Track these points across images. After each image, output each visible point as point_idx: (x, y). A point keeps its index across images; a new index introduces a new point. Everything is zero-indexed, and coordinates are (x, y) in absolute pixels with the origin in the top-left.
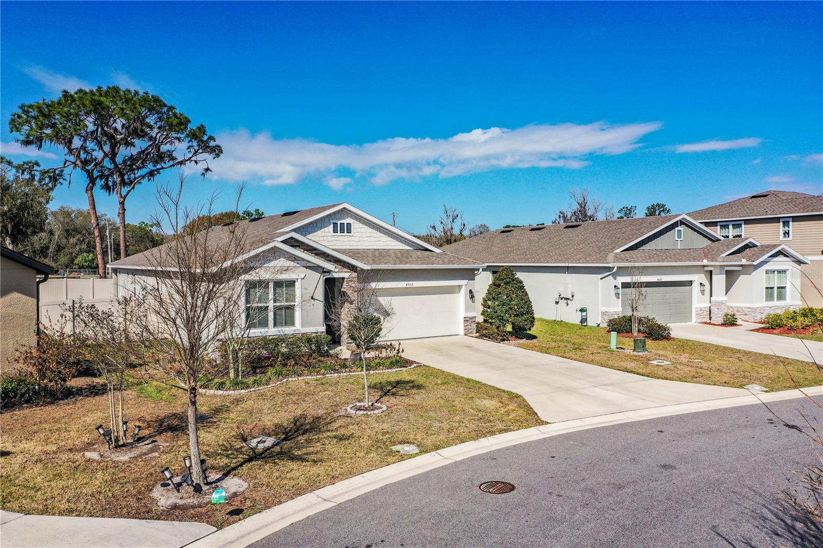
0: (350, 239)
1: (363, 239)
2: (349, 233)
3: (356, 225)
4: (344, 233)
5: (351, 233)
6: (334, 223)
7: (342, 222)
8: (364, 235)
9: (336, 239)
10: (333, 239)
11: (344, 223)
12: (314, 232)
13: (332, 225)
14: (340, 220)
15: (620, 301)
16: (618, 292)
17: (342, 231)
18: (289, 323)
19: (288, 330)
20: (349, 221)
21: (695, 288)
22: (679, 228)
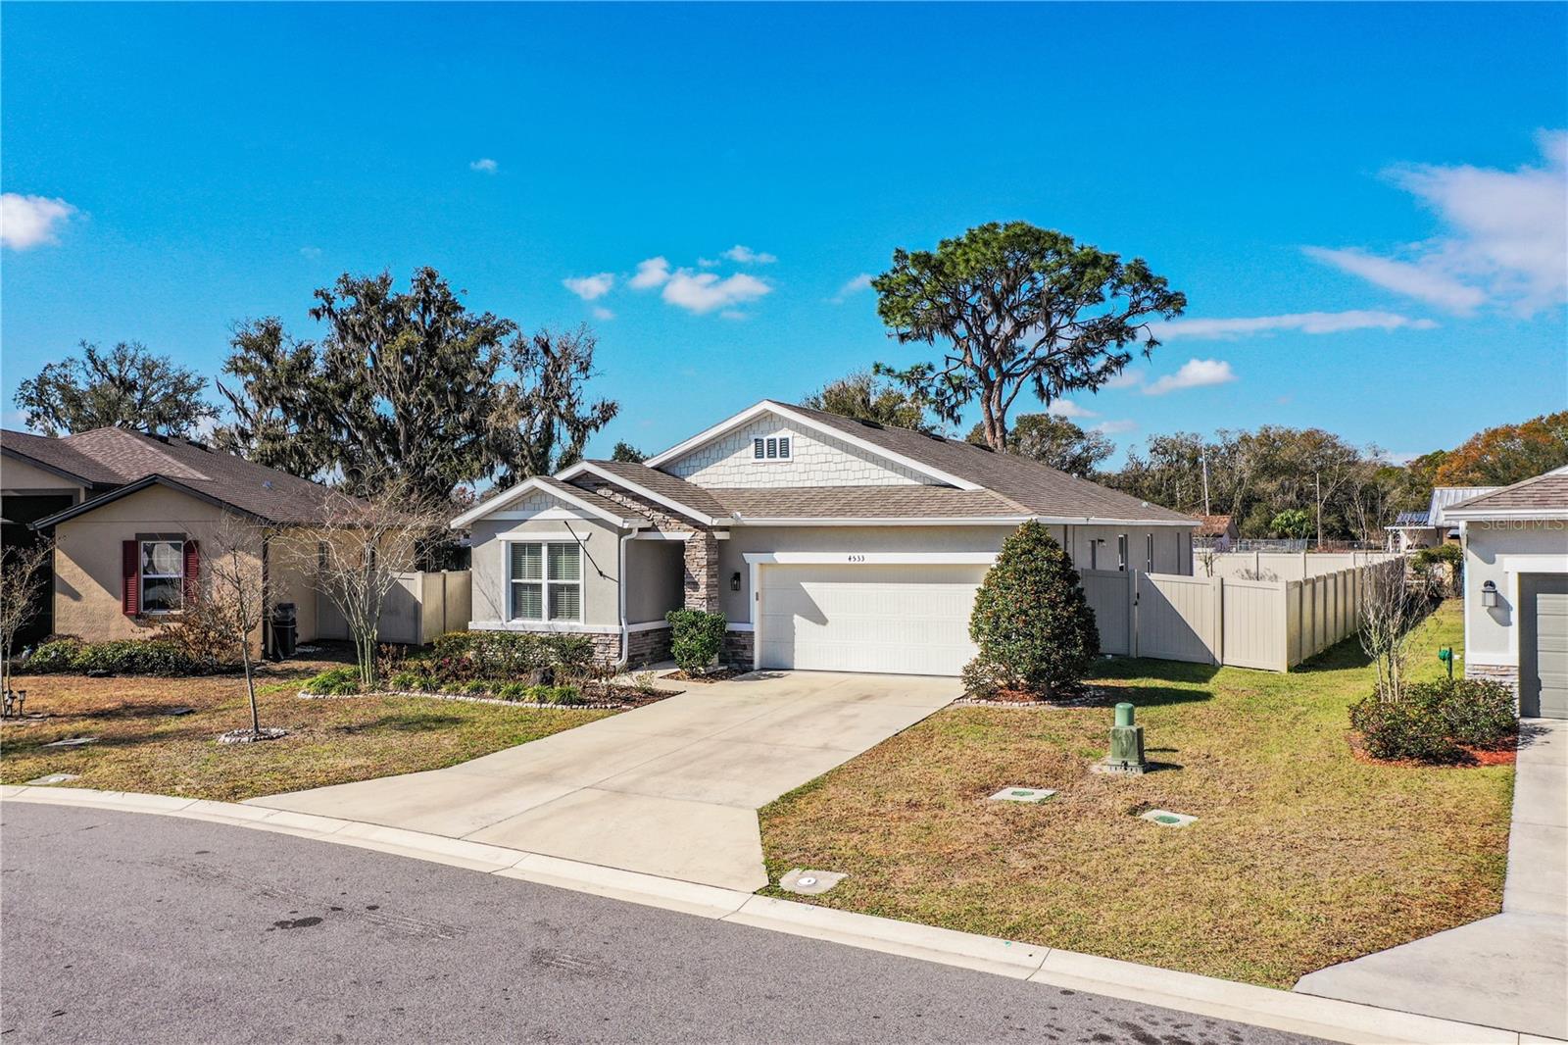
0: (787, 468)
1: (813, 467)
2: (784, 457)
3: (798, 442)
4: (775, 457)
5: (788, 456)
6: (756, 440)
7: (771, 437)
8: (815, 459)
9: (761, 469)
10: (754, 469)
11: (775, 440)
12: (721, 459)
13: (753, 445)
14: (769, 433)
15: (1514, 631)
16: (1500, 603)
17: (772, 454)
18: (573, 614)
19: (564, 626)
20: (785, 434)
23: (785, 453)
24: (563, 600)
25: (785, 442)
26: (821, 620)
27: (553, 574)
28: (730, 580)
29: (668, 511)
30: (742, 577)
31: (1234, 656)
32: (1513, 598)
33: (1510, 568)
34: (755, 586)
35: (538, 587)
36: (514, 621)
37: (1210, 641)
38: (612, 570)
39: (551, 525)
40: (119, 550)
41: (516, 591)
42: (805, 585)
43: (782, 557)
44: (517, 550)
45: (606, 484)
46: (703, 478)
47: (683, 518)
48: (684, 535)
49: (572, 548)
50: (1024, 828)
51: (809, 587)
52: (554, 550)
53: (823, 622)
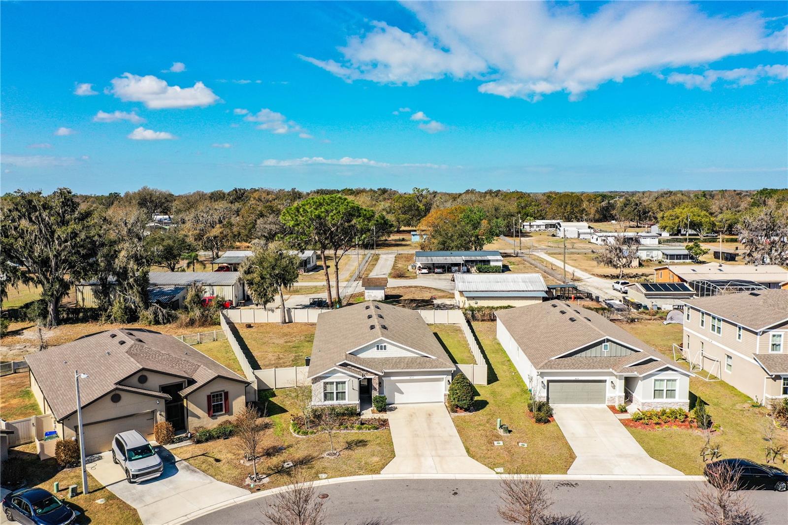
0: (385, 352)
1: (393, 352)
3: (389, 346)
8: (393, 350)
10: (377, 353)
11: (382, 346)
12: (367, 351)
13: (376, 347)
14: (381, 344)
15: (546, 390)
16: (544, 385)
17: (381, 349)
18: (343, 398)
19: (342, 402)
20: (385, 344)
21: (608, 384)
22: (606, 344)
23: (385, 349)
24: (341, 395)
25: (385, 346)
26: (402, 393)
27: (337, 390)
28: (379, 384)
29: (367, 371)
30: (382, 384)
31: (476, 383)
32: (546, 384)
33: (546, 379)
34: (386, 386)
35: (333, 393)
36: (325, 402)
38: (356, 388)
39: (338, 377)
40: (206, 399)
41: (325, 395)
42: (397, 384)
43: (392, 378)
44: (326, 384)
45: (350, 365)
46: (362, 356)
47: (372, 373)
48: (370, 376)
49: (343, 382)
51: (398, 384)
52: (338, 383)
53: (403, 393)
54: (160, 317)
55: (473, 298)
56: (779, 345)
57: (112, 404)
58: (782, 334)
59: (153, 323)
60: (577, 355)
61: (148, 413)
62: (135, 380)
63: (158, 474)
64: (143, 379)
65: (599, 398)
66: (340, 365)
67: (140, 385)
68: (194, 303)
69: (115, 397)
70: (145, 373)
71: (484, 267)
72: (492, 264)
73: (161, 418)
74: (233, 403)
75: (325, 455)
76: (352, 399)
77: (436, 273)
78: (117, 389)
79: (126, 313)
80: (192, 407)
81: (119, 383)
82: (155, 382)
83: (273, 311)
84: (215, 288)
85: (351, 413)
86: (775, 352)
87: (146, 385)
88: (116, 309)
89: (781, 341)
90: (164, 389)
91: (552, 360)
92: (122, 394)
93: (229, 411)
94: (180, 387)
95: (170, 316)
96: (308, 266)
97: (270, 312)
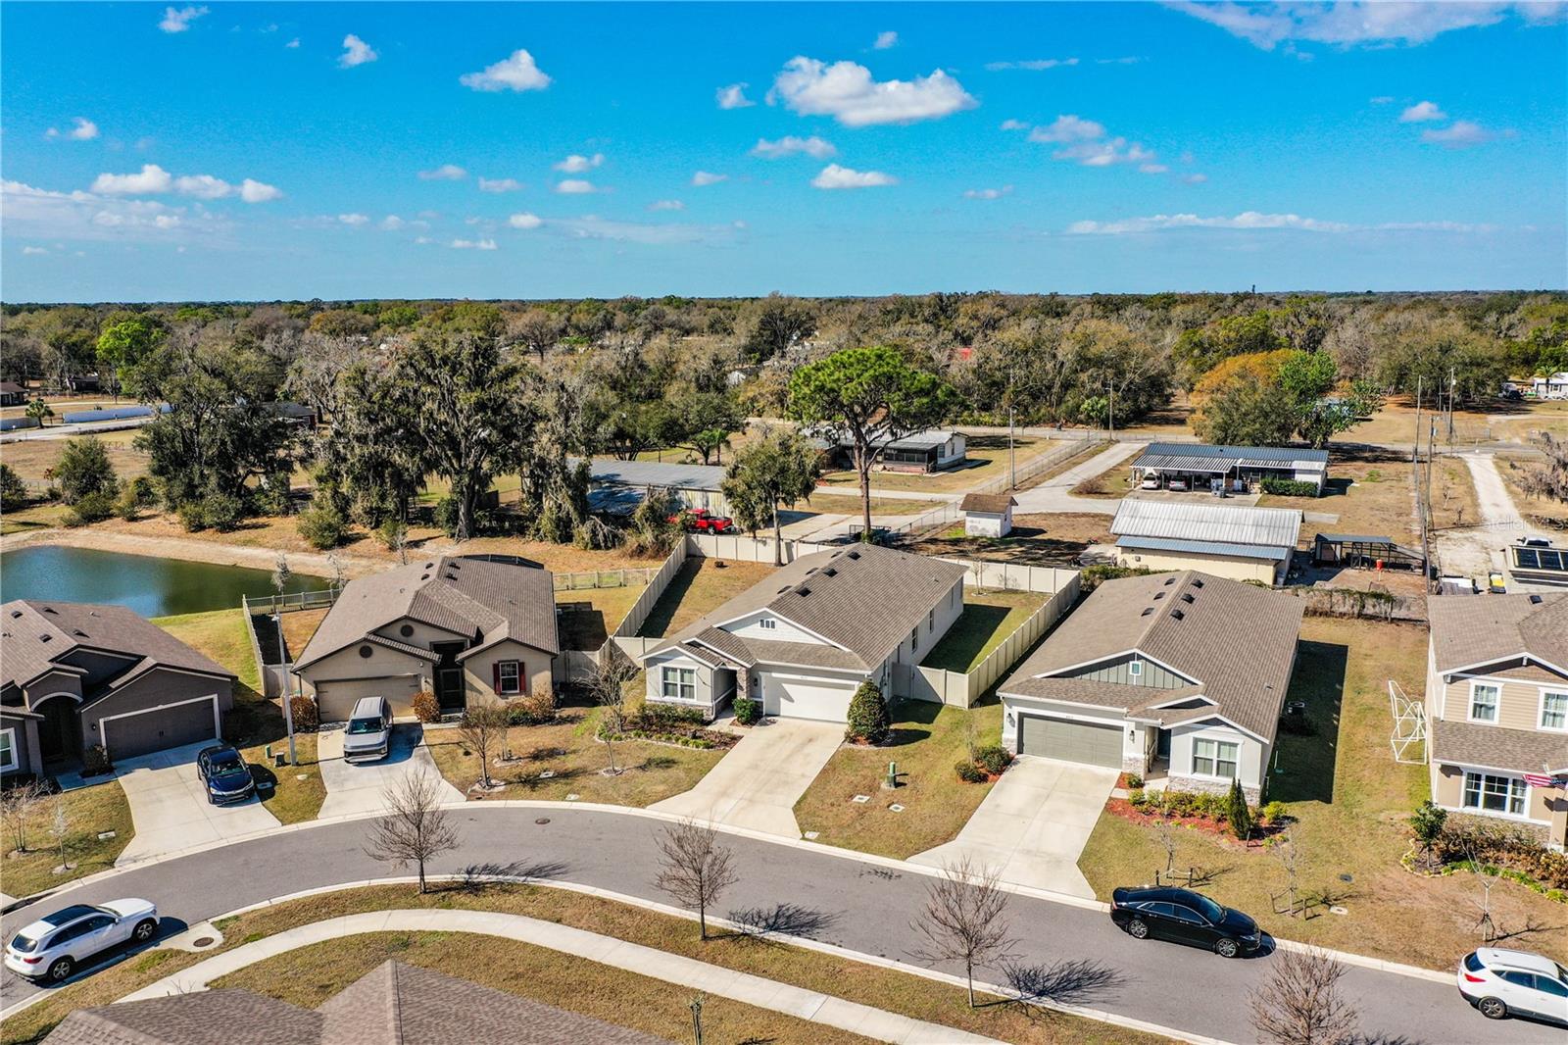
0: (774, 634)
1: (785, 634)
3: (779, 623)
4: (769, 629)
5: (774, 629)
6: (761, 621)
8: (785, 631)
9: (764, 633)
10: (761, 632)
11: (769, 621)
12: (747, 627)
13: (760, 623)
14: (766, 619)
15: (1016, 729)
16: (1012, 721)
17: (768, 626)
18: (691, 696)
19: (688, 701)
20: (773, 619)
21: (1126, 734)
22: (1136, 662)
23: (773, 627)
24: (687, 691)
25: (773, 623)
27: (682, 681)
28: (754, 682)
30: (759, 681)
31: (949, 701)
32: (1016, 719)
33: (1015, 711)
34: (763, 684)
35: (676, 685)
36: (665, 697)
37: (942, 697)
38: (709, 682)
39: (683, 662)
40: (491, 667)
41: (666, 686)
42: (784, 685)
43: (774, 675)
44: (666, 670)
46: (739, 633)
47: (736, 662)
48: (737, 668)
49: (691, 672)
50: (862, 813)
51: (786, 686)
52: (683, 671)
53: (792, 701)
54: (601, 537)
55: (1132, 550)
56: (1493, 708)
57: (359, 658)
58: (1499, 686)
59: (590, 546)
60: (1084, 676)
61: (408, 677)
62: (396, 631)
63: (379, 757)
64: (407, 631)
65: (1113, 757)
66: (689, 644)
67: (403, 638)
68: (647, 520)
69: (365, 650)
70: (410, 623)
71: (1277, 482)
72: (1299, 478)
73: (427, 687)
74: (533, 679)
75: (601, 772)
76: (703, 699)
77: (1172, 490)
78: (365, 640)
79: (558, 527)
80: (469, 676)
81: (375, 633)
82: (423, 635)
83: (765, 543)
84: (710, 494)
85: (696, 719)
86: (1477, 721)
87: (410, 639)
88: (545, 522)
89: (1496, 700)
90: (436, 647)
91: (1035, 680)
92: (376, 649)
93: (525, 690)
94: (460, 647)
95: (615, 536)
96: (941, 461)
97: (760, 545)
